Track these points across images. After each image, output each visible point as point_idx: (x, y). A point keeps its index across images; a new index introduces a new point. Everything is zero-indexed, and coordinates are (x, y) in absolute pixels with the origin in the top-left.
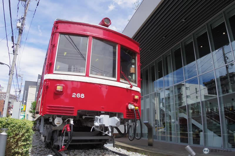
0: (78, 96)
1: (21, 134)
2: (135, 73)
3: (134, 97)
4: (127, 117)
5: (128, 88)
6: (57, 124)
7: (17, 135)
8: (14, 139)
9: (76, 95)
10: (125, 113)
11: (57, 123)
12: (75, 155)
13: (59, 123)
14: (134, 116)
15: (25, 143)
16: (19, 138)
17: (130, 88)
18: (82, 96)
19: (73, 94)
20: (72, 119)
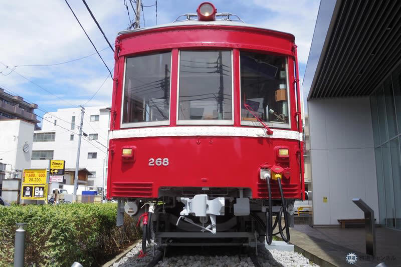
0: (159, 163)
1: (47, 230)
2: (286, 101)
3: (277, 152)
4: (259, 195)
5: (262, 136)
6: (129, 212)
7: (42, 231)
8: (38, 237)
9: (155, 162)
10: (257, 188)
11: (129, 210)
12: (185, 264)
13: (131, 210)
14: (279, 193)
15: (54, 244)
16: (45, 236)
17: (266, 136)
18: (164, 161)
19: (150, 160)
20: (152, 204)
